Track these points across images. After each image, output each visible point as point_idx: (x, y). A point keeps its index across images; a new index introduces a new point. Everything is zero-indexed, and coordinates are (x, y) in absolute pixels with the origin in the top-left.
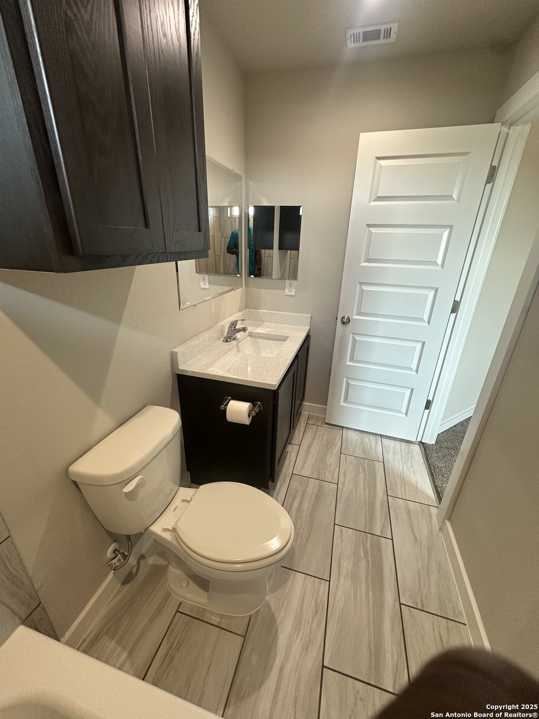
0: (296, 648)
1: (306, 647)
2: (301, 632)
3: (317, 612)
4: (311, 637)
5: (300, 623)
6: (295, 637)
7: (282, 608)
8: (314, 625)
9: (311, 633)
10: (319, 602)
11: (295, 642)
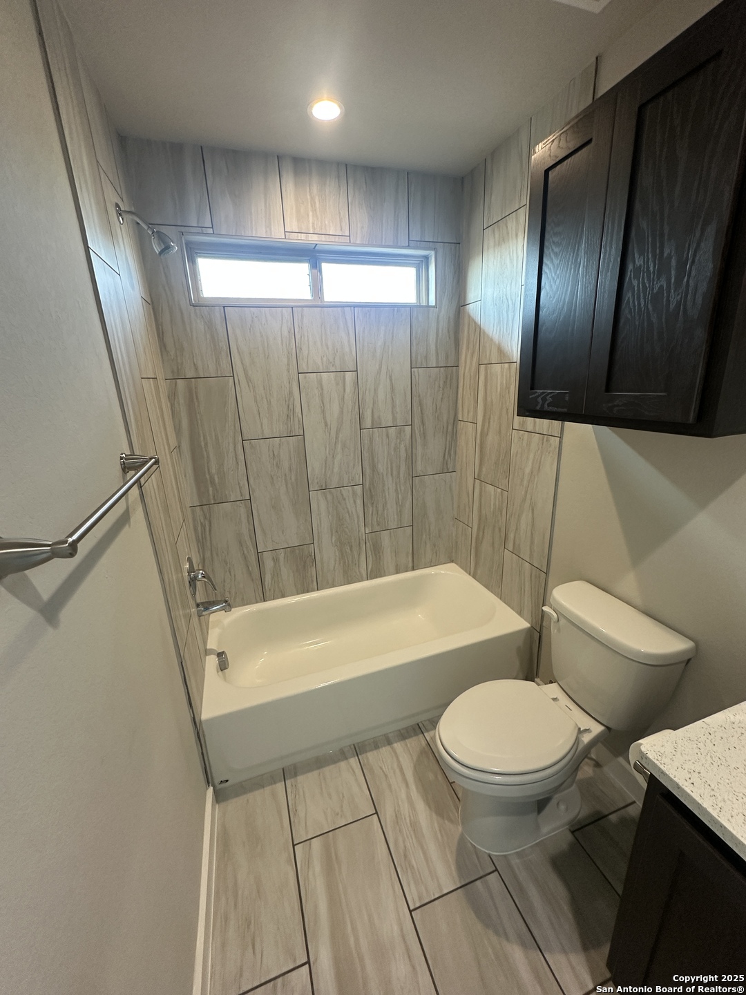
0: (405, 809)
1: (397, 816)
2: (409, 825)
3: (405, 856)
4: (398, 827)
5: (414, 830)
6: (411, 815)
7: (440, 831)
8: (400, 839)
9: (400, 831)
10: (409, 870)
11: (409, 812)
